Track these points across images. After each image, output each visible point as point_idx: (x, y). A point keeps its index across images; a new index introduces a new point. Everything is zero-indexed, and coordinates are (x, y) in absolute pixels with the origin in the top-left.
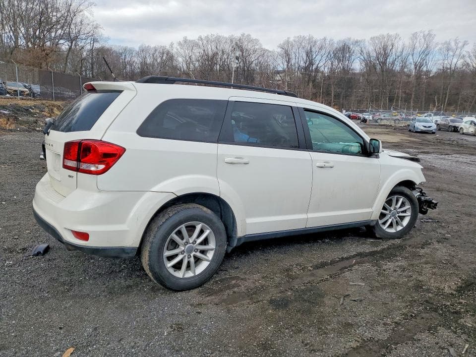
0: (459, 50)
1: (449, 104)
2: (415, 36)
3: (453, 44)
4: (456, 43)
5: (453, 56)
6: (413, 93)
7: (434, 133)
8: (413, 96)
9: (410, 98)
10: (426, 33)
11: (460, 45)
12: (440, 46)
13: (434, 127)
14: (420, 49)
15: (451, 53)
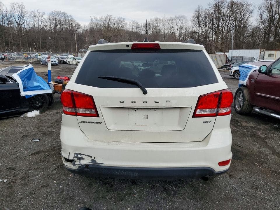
0: (41, 17)
1: (43, 48)
2: (13, 5)
3: (36, 13)
4: (39, 13)
5: (38, 20)
6: (20, 41)
7: (57, 65)
8: (21, 43)
9: (20, 44)
10: (20, 4)
11: (41, 14)
12: (29, 13)
13: (57, 62)
14: (18, 14)
15: (37, 19)
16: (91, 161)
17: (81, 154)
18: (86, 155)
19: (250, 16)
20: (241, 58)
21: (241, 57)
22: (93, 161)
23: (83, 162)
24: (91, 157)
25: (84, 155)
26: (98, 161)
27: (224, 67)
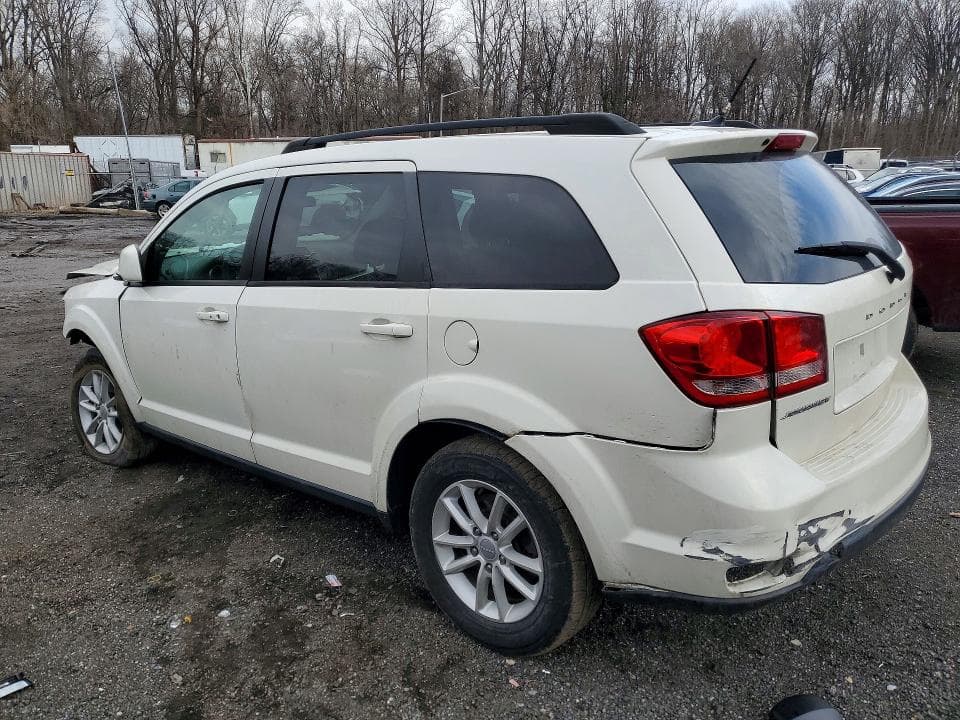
16: (844, 529)
17: (812, 522)
18: (826, 517)
19: (92, 19)
20: (144, 168)
21: (142, 163)
22: (848, 523)
23: (826, 544)
24: (841, 514)
25: (822, 519)
26: (860, 517)
27: (102, 201)
